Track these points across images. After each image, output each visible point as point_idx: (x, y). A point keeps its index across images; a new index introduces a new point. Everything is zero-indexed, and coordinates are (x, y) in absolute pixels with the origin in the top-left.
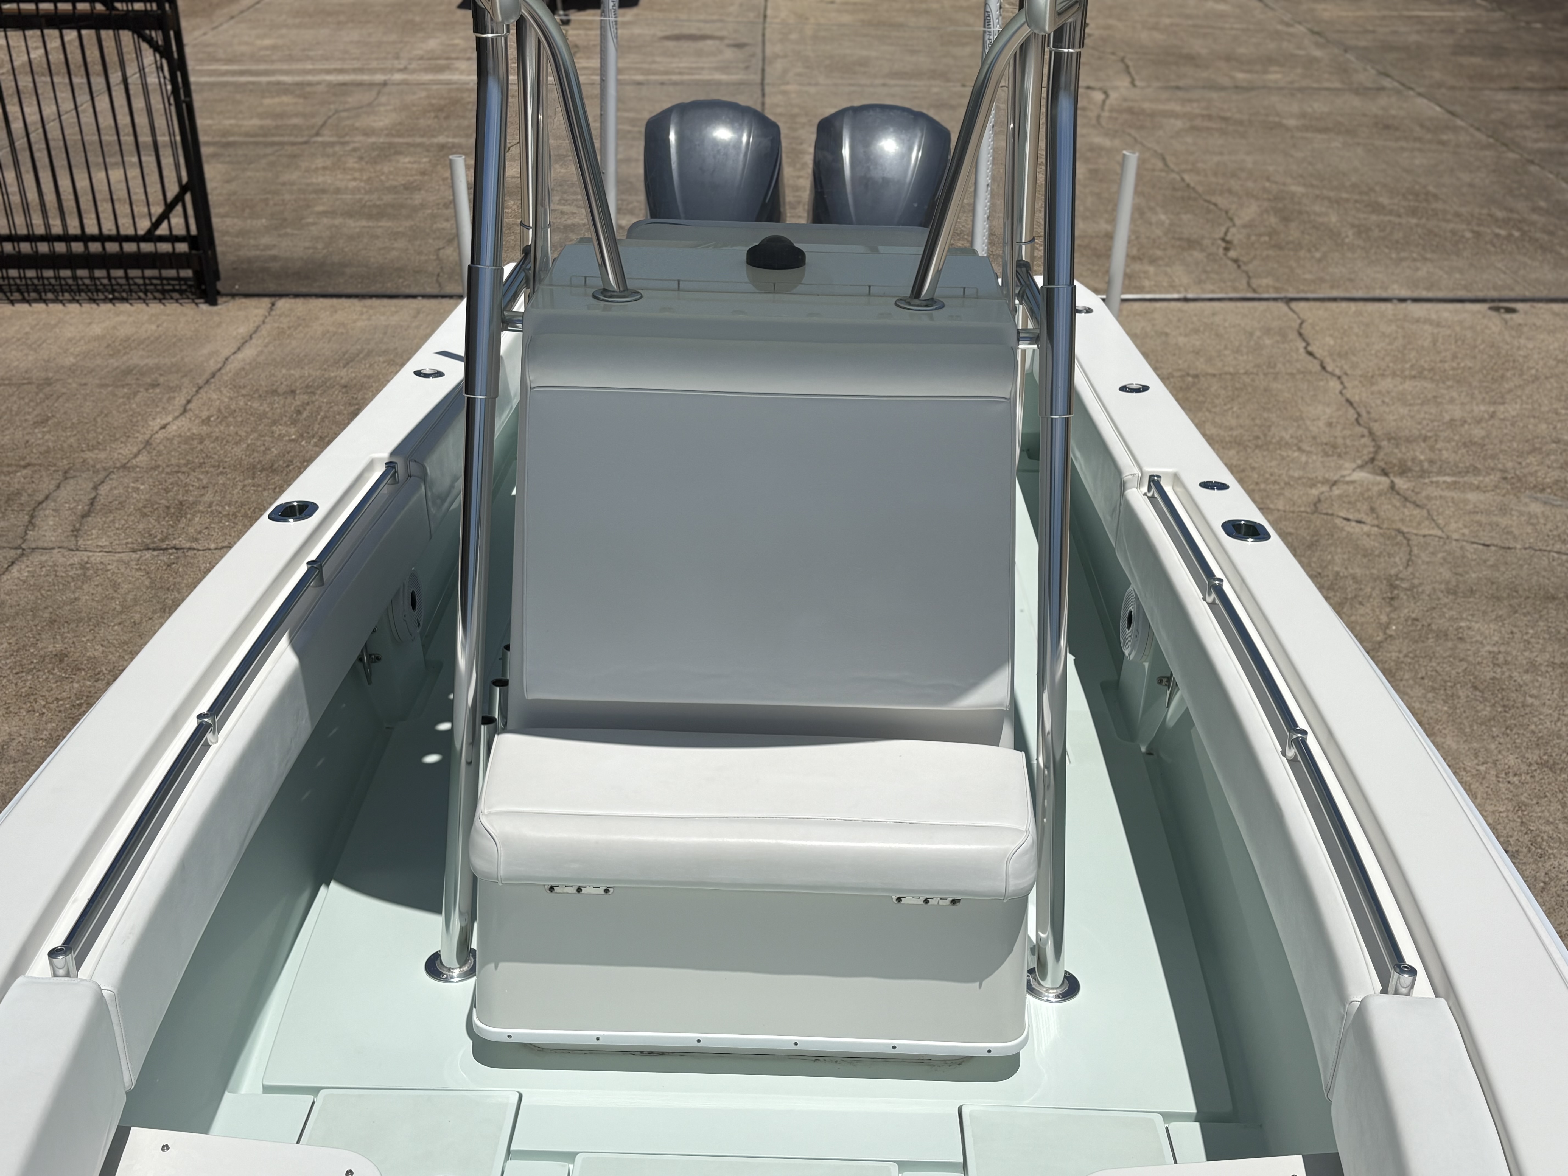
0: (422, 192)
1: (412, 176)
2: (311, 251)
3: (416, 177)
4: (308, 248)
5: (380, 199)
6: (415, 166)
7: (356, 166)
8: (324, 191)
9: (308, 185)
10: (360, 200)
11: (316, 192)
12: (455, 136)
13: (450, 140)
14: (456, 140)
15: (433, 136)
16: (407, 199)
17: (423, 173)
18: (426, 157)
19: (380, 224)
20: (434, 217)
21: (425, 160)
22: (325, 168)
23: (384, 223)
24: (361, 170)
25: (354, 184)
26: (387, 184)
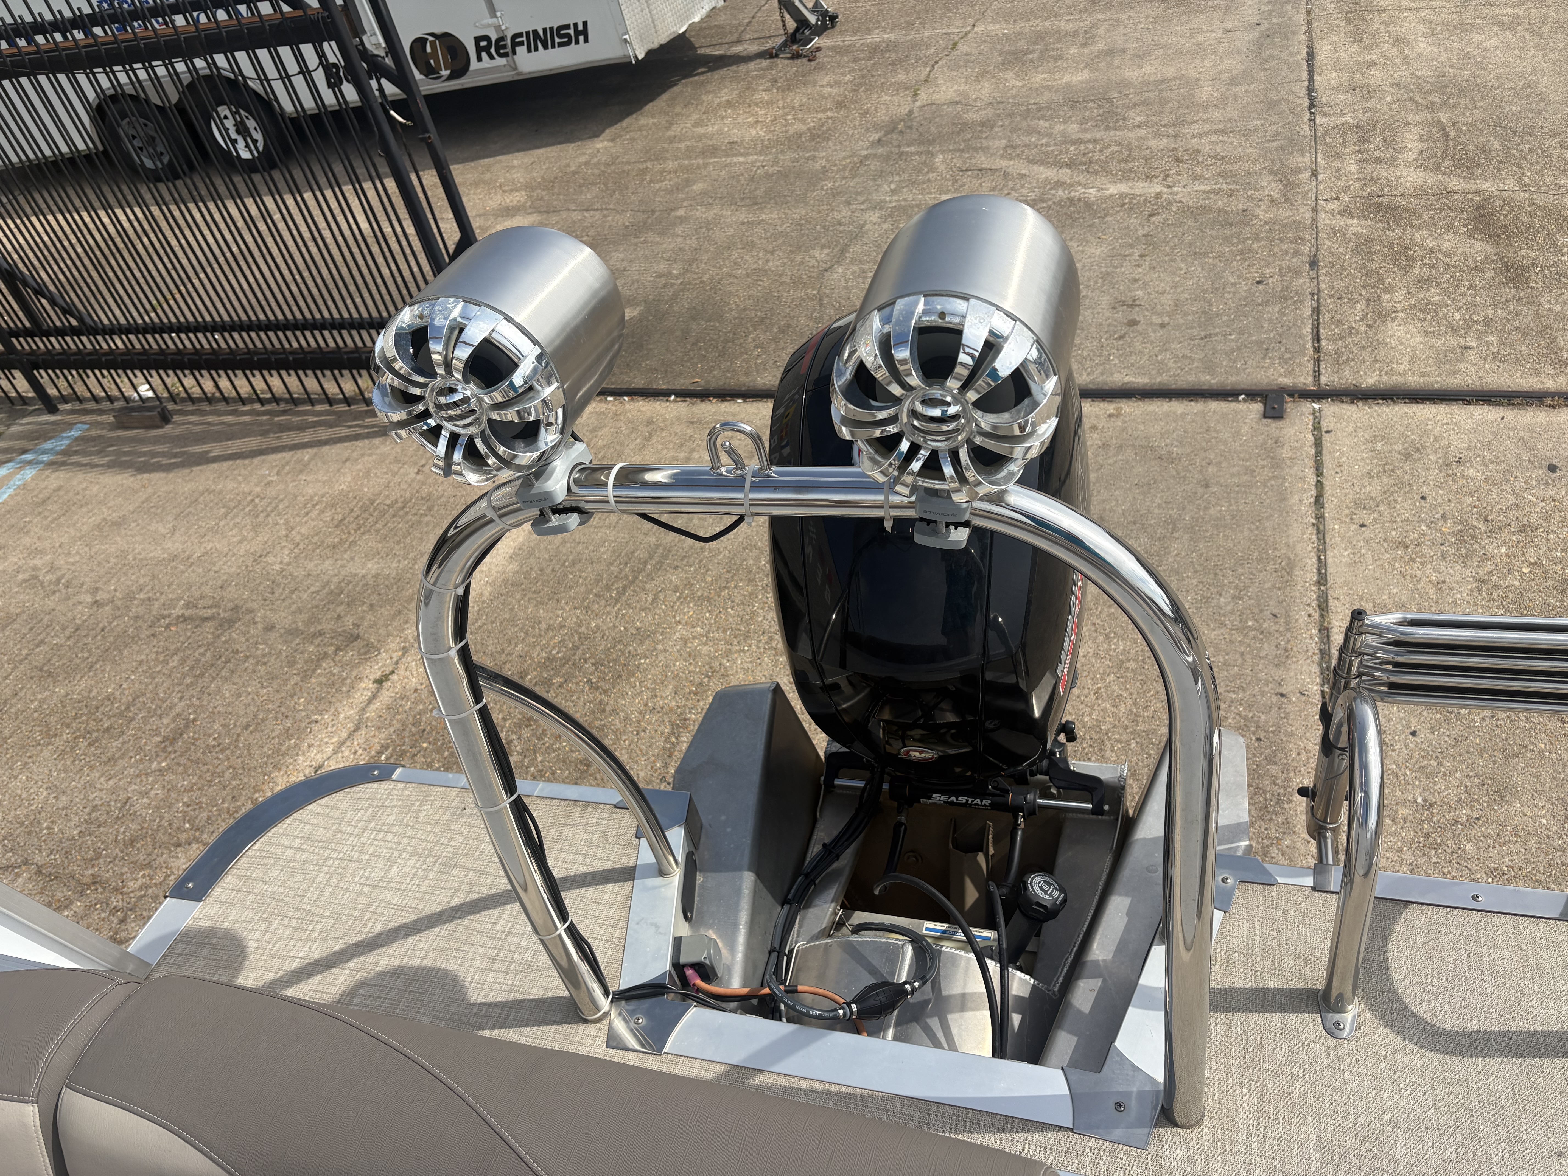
0: (830, 143)
1: (824, 111)
2: (663, 280)
3: (829, 114)
4: (660, 276)
5: (776, 162)
6: (834, 91)
7: (766, 97)
8: (713, 151)
9: (700, 138)
10: (753, 163)
11: (703, 153)
12: (892, 30)
13: (886, 36)
14: (892, 37)
15: (869, 31)
16: (808, 159)
17: (840, 105)
18: (850, 72)
19: (764, 217)
20: (835, 193)
21: (848, 77)
22: (729, 104)
23: (770, 215)
24: (769, 103)
25: (753, 132)
26: (791, 131)
